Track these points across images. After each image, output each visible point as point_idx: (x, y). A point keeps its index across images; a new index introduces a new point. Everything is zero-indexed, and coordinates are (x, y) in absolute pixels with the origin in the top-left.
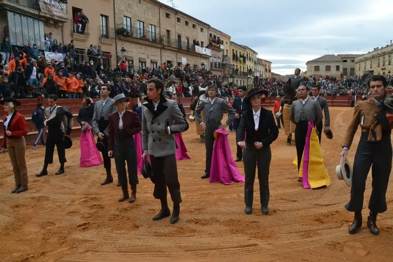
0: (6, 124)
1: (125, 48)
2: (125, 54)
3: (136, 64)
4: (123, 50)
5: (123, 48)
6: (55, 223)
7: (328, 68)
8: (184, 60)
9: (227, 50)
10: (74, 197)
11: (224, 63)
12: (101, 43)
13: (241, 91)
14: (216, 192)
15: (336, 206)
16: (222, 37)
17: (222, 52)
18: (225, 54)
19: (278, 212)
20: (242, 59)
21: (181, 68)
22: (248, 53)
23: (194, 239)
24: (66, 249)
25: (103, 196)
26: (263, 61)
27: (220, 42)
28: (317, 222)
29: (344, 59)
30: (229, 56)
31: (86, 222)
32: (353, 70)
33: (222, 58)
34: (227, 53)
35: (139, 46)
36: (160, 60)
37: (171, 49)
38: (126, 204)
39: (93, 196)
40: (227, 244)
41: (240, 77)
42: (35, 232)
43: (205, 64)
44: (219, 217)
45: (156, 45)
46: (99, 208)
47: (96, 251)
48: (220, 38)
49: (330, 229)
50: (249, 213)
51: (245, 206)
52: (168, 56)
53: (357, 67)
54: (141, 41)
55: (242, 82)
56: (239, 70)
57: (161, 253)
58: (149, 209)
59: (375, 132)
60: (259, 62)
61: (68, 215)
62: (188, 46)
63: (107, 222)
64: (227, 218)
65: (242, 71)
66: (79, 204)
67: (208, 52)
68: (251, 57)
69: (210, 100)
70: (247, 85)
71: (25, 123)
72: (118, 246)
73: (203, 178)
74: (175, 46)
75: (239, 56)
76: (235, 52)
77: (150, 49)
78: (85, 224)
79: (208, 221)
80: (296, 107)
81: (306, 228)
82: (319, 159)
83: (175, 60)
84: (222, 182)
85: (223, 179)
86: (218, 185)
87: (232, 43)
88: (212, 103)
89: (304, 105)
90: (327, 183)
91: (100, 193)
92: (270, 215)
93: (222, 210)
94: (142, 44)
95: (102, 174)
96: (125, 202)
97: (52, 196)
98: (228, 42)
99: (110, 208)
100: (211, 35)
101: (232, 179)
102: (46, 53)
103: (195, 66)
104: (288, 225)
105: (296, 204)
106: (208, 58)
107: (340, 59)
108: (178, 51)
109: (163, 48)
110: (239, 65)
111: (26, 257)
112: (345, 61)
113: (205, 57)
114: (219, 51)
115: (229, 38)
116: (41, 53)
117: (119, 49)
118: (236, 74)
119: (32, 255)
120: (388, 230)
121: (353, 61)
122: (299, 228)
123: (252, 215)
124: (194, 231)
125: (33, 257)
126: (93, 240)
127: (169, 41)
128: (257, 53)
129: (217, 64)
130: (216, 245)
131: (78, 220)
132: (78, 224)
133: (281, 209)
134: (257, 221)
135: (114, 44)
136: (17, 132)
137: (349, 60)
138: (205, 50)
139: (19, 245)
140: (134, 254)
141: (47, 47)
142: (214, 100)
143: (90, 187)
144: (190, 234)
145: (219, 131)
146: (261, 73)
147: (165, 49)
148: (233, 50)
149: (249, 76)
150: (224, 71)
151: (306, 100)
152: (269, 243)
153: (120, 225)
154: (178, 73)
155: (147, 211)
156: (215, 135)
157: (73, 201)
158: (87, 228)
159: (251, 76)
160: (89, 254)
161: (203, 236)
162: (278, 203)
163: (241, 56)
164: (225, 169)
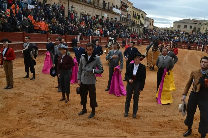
0: (4, 53)
1: (73, 6)
2: (73, 9)
3: (79, 15)
4: (72, 7)
5: (72, 6)
6: (25, 111)
7: (185, 27)
8: (106, 15)
9: (130, 11)
10: (37, 95)
11: (127, 18)
12: (60, 2)
13: (132, 44)
14: (111, 101)
15: (172, 117)
16: (128, 3)
17: (127, 12)
18: (129, 14)
19: (141, 117)
20: (138, 17)
21: (103, 20)
22: (142, 14)
23: (95, 129)
24: (30, 128)
25: (52, 96)
26: (150, 19)
27: (126, 6)
28: (160, 126)
29: (195, 22)
30: (131, 15)
31: (42, 112)
32: (199, 29)
33: (127, 15)
34: (130, 13)
35: (82, 5)
36: (92, 14)
37: (99, 8)
38: (63, 103)
39: (47, 96)
40: (111, 135)
41: (135, 27)
42: (15, 116)
43: (117, 18)
44: (110, 117)
45: (91, 5)
46: (49, 104)
47: (44, 131)
48: (127, 5)
49: (166, 131)
50: (126, 116)
51: (124, 112)
52: (97, 12)
53: (202, 28)
54: (82, 3)
55: (137, 30)
56: (136, 23)
57: (77, 136)
58: (75, 108)
59: (196, 87)
60: (147, 19)
61: (33, 106)
62: (109, 8)
63: (52, 114)
64: (114, 118)
65: (137, 23)
66: (39, 100)
67: (119, 12)
68: (143, 16)
69: (114, 50)
70: (139, 32)
71: (14, 53)
72: (56, 129)
73: (106, 90)
74: (101, 7)
75: (136, 15)
76: (134, 13)
77: (87, 7)
78: (41, 114)
79: (104, 119)
80: (160, 60)
81: (154, 129)
82: (168, 89)
83: (100, 15)
84: (115, 95)
85: (116, 93)
86: (113, 96)
87: (133, 7)
88: (115, 52)
89: (164, 59)
90: (170, 102)
91: (51, 94)
92: (137, 119)
93: (113, 113)
94: (83, 4)
95: (53, 82)
96: (63, 101)
97: (25, 94)
98: (131, 7)
99: (55, 105)
100: (122, 2)
101: (121, 93)
102: (29, 5)
103: (111, 19)
104: (144, 126)
105: (152, 113)
106: (119, 15)
107: (193, 22)
108: (103, 10)
109: (95, 7)
110: (136, 20)
111: (8, 130)
112: (196, 24)
113: (118, 14)
114: (126, 12)
115: (132, 4)
116: (26, 5)
117: (70, 6)
118: (134, 25)
119: (12, 130)
120: (196, 136)
121: (200, 24)
122: (150, 129)
123: (127, 118)
124: (96, 124)
125: (12, 131)
126: (44, 124)
127: (98, 4)
128: (147, 14)
129: (124, 18)
130: (106, 134)
131: (38, 111)
132: (37, 114)
133: (143, 115)
134: (129, 122)
135: (68, 3)
136: (9, 58)
137: (198, 23)
138: (118, 11)
139: (5, 123)
140: (63, 135)
141: (30, 2)
142: (116, 51)
143: (46, 89)
144: (94, 126)
145: (117, 67)
146: (148, 26)
147: (96, 8)
148: (134, 11)
149: (140, 27)
150: (127, 23)
151: (166, 56)
152: (133, 136)
153: (59, 116)
154: (101, 22)
155: (74, 109)
156: (114, 69)
157: (36, 98)
158: (42, 116)
159: (142, 27)
160: (41, 132)
161: (99, 128)
162: (143, 111)
163: (138, 15)
164: (117, 88)
